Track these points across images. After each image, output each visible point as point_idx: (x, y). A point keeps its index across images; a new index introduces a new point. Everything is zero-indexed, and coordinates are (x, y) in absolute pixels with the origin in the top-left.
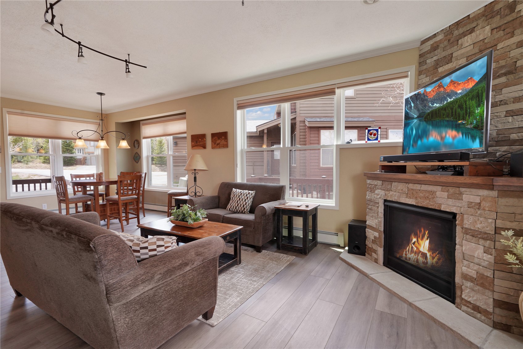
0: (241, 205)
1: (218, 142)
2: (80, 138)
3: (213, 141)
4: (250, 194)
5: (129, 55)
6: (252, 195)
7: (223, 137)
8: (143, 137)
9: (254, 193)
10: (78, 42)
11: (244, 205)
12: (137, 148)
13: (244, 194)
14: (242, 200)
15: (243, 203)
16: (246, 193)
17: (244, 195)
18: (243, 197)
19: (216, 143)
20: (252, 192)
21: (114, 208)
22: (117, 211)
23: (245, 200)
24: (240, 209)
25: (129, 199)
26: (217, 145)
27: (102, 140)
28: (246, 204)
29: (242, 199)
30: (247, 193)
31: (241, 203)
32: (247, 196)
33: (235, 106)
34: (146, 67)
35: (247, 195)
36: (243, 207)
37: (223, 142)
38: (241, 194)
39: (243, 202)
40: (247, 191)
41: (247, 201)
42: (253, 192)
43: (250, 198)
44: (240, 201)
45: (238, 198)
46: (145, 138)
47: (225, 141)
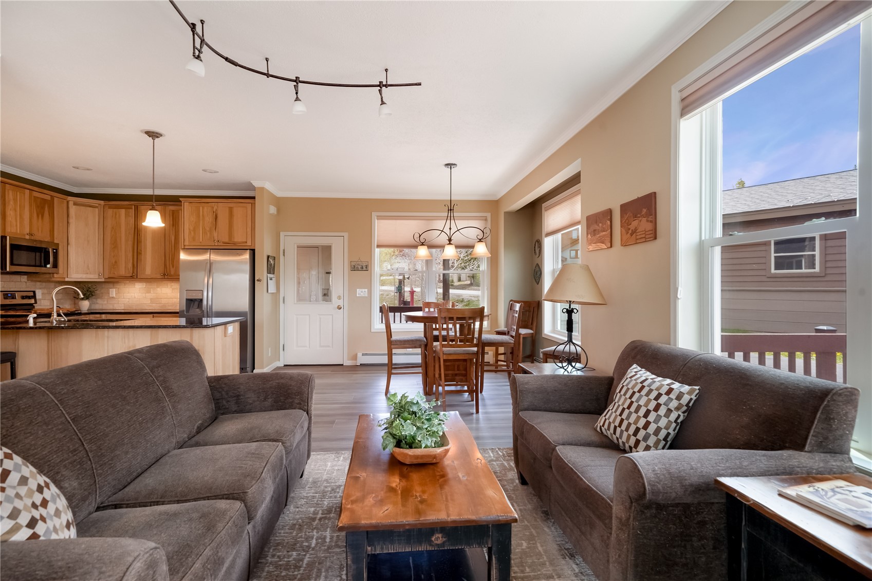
0: (629, 425)
1: (634, 224)
2: (423, 244)
3: (625, 224)
4: (673, 396)
5: (386, 70)
6: (679, 397)
7: (645, 210)
8: (545, 233)
9: (690, 393)
10: (295, 79)
11: (638, 430)
12: (538, 255)
13: (651, 391)
14: (637, 411)
15: (636, 422)
16: (657, 389)
17: (647, 395)
18: (642, 402)
19: (629, 229)
20: (686, 388)
21: (458, 366)
22: (464, 372)
23: (648, 413)
24: (624, 438)
25: (461, 354)
26: (632, 235)
27: (450, 244)
28: (646, 426)
29: (639, 407)
30: (664, 390)
31: (632, 420)
32: (657, 398)
33: (675, 107)
34: (419, 84)
35: (659, 395)
36: (635, 434)
37: (643, 225)
38: (643, 387)
39: (638, 418)
40: (668, 381)
41: (652, 417)
42: (686, 391)
43: (669, 411)
44: (630, 413)
45: (628, 401)
46: (548, 234)
47: (647, 221)
